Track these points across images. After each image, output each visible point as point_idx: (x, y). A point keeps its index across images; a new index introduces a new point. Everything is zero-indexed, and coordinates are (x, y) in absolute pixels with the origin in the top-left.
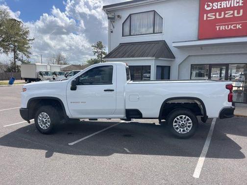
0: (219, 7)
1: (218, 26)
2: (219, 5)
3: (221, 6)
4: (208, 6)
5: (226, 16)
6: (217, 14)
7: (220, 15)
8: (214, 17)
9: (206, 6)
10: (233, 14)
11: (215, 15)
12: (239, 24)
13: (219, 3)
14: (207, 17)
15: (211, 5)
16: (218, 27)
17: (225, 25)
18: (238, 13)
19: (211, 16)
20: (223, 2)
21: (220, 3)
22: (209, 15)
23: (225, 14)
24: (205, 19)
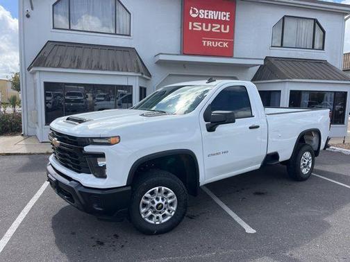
0: (206, 17)
1: (204, 40)
2: (206, 14)
3: (207, 16)
4: (194, 12)
5: (213, 30)
6: (204, 25)
7: (207, 27)
8: (200, 29)
9: (191, 12)
10: (220, 29)
11: (201, 26)
12: (226, 42)
13: (206, 11)
14: (193, 27)
15: (197, 11)
16: (205, 42)
17: (212, 41)
18: (225, 29)
19: (198, 27)
20: (210, 12)
21: (208, 12)
22: (195, 24)
23: (212, 27)
24: (190, 28)
